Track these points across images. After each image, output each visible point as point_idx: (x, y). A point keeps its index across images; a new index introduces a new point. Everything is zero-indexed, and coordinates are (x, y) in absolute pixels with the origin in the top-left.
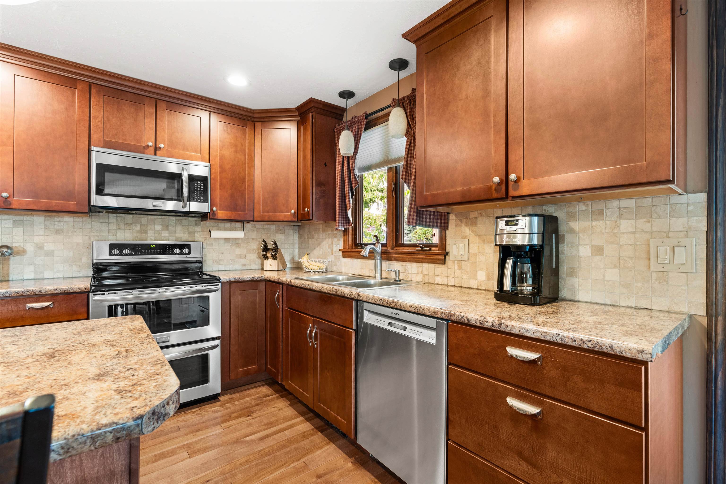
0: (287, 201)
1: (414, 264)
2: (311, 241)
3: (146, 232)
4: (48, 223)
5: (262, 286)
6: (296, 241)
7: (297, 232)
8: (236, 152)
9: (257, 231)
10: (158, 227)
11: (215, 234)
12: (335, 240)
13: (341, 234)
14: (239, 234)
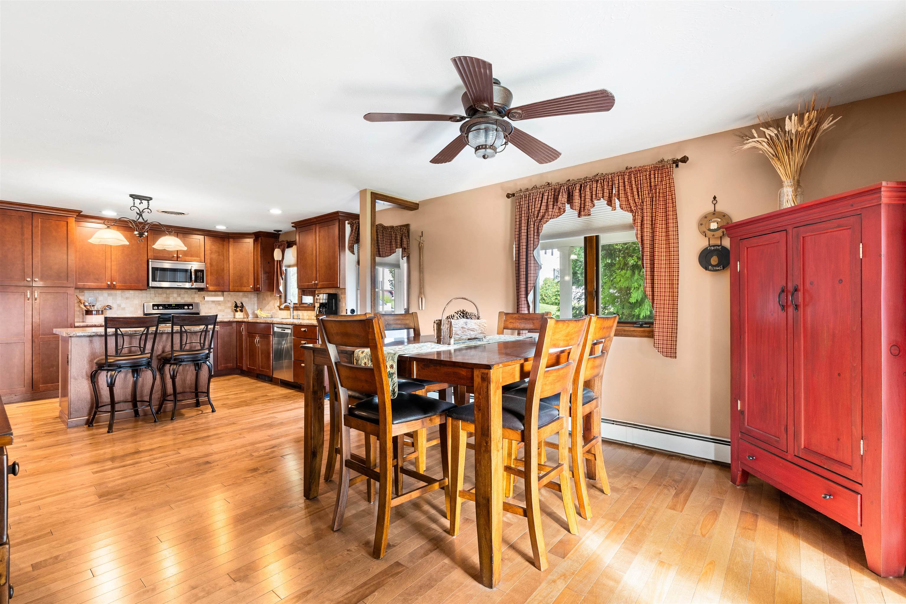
0: (248, 281)
1: (306, 311)
2: (264, 302)
3: (169, 298)
4: (123, 294)
5: (234, 325)
6: (256, 302)
7: (256, 296)
8: (219, 255)
9: (231, 296)
10: (175, 295)
11: (207, 298)
12: (276, 301)
13: (278, 298)
14: (221, 299)
